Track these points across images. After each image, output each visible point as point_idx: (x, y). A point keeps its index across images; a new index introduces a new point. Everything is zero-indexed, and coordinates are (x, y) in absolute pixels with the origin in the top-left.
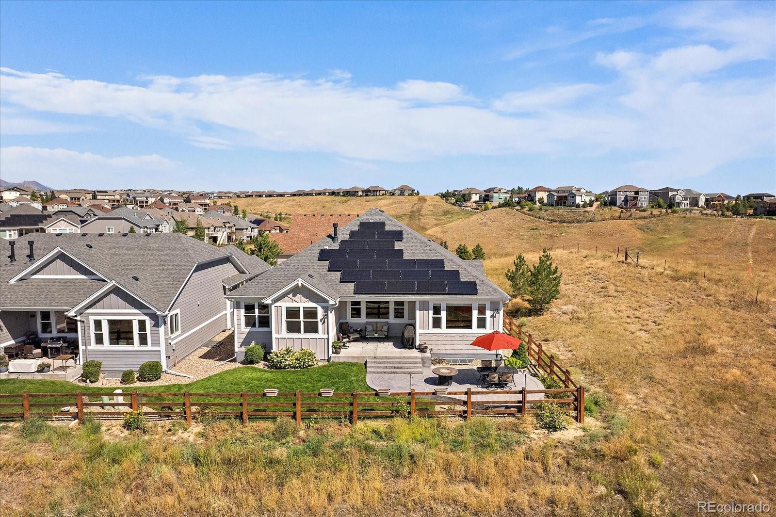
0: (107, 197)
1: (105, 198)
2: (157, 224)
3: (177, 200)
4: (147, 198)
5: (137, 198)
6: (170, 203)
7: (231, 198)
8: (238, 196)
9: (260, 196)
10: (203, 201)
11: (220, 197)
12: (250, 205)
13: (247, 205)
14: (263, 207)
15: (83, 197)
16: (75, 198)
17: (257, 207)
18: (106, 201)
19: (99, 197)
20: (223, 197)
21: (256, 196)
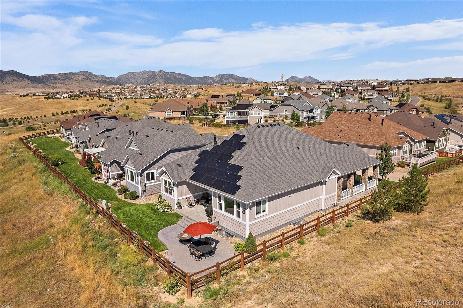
0: (325, 87)
1: (324, 88)
2: (312, 108)
3: (366, 88)
4: (347, 87)
5: (342, 87)
6: (362, 90)
7: (413, 84)
8: (418, 83)
9: (435, 82)
10: (384, 88)
11: (404, 84)
12: (424, 89)
13: (421, 89)
14: (433, 91)
15: (313, 88)
17: (429, 91)
19: (321, 87)
20: (407, 84)
21: (432, 82)
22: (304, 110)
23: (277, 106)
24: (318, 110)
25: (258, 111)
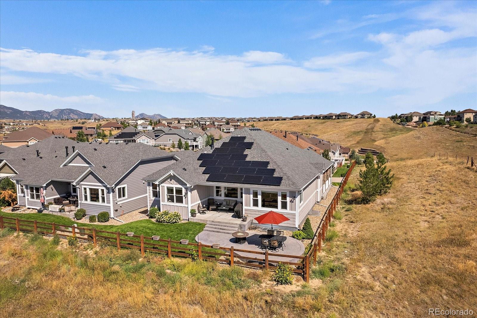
0: (185, 122)
1: (184, 123)
2: (195, 137)
3: (222, 123)
4: (205, 122)
5: (200, 122)
6: (218, 125)
7: (255, 121)
8: (259, 120)
9: (272, 120)
10: (236, 124)
11: (248, 121)
12: (265, 125)
13: (263, 125)
14: (273, 127)
15: (173, 122)
16: (169, 123)
17: (269, 127)
18: (184, 124)
19: (181, 122)
20: (251, 121)
21: (270, 120)
22: (188, 139)
23: (160, 135)
24: (201, 139)
25: (146, 140)
